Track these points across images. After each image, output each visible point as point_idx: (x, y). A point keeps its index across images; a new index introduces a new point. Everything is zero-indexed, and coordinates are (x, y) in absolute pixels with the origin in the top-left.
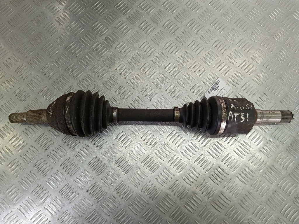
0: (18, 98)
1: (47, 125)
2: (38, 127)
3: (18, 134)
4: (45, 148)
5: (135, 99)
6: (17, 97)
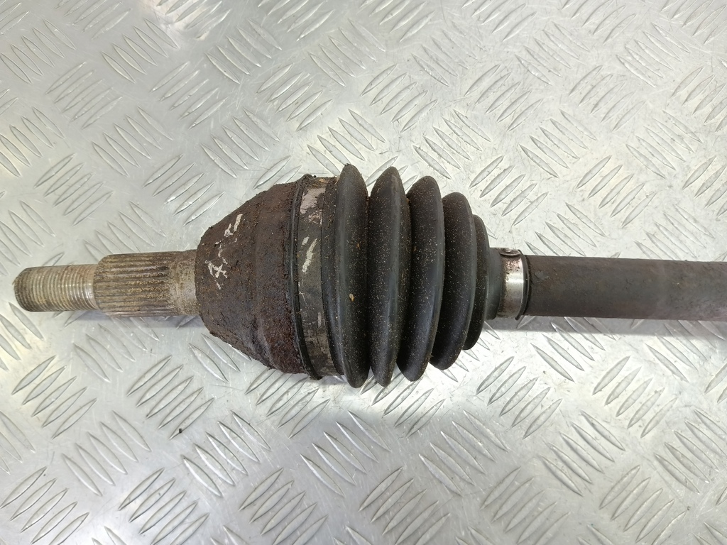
0: (57, 203)
1: (182, 323)
2: (145, 330)
3: (52, 358)
4: (173, 426)
5: (558, 215)
6: (52, 197)
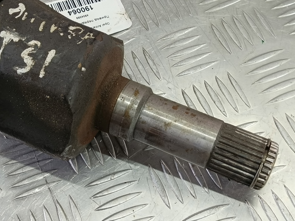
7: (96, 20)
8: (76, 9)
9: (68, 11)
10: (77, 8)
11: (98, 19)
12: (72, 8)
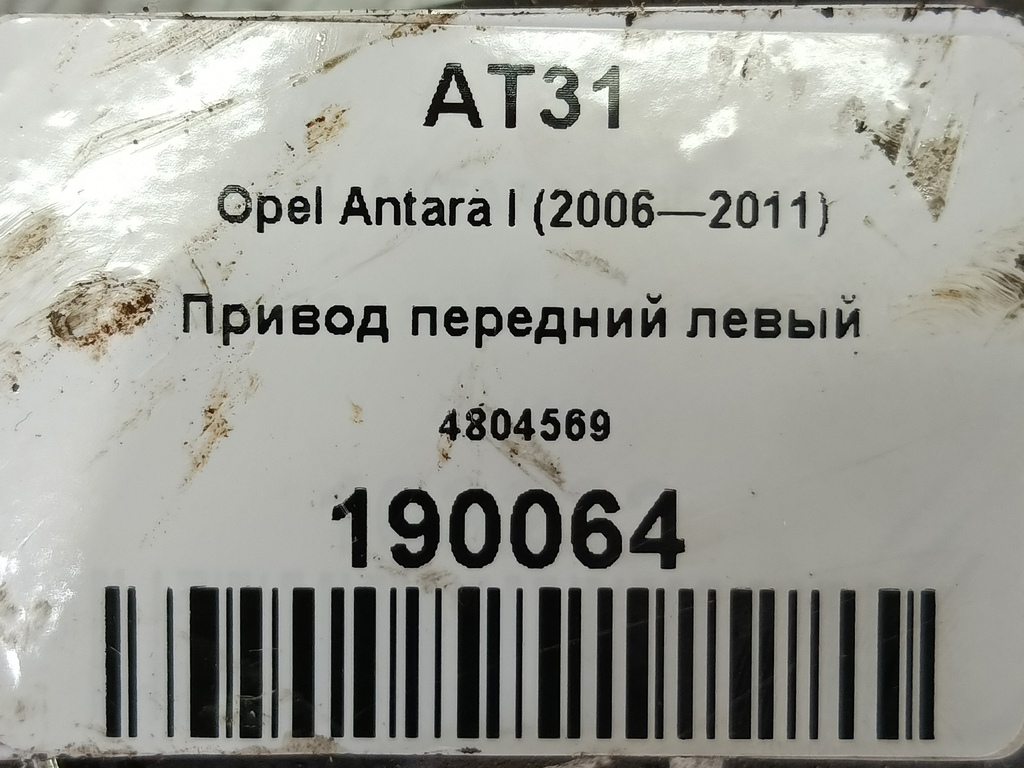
7: (372, 324)
8: (567, 571)
9: (669, 563)
10: (534, 581)
11: (340, 320)
12: (605, 597)
